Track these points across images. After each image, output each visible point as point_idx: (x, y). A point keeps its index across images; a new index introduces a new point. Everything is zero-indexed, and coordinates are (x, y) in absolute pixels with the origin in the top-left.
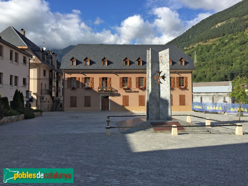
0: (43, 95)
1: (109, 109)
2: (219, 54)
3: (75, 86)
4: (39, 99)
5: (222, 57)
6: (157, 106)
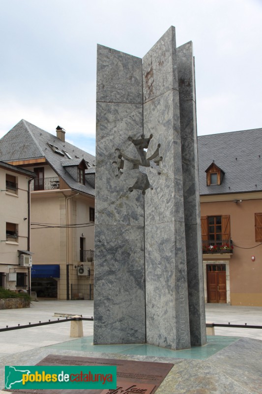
0: (82, 263)
1: (228, 300)
4: (74, 272)
6: (134, 285)
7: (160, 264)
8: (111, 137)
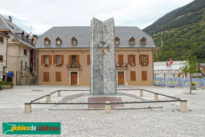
0: (22, 71)
1: (78, 84)
2: (180, 40)
3: (48, 63)
4: (19, 75)
5: (182, 42)
6: (101, 79)
7: (109, 74)
8: (96, 41)
